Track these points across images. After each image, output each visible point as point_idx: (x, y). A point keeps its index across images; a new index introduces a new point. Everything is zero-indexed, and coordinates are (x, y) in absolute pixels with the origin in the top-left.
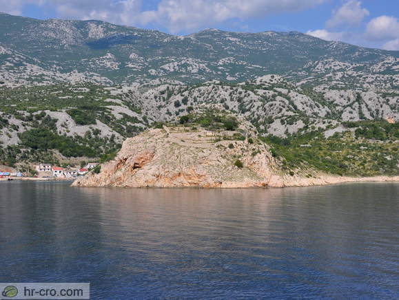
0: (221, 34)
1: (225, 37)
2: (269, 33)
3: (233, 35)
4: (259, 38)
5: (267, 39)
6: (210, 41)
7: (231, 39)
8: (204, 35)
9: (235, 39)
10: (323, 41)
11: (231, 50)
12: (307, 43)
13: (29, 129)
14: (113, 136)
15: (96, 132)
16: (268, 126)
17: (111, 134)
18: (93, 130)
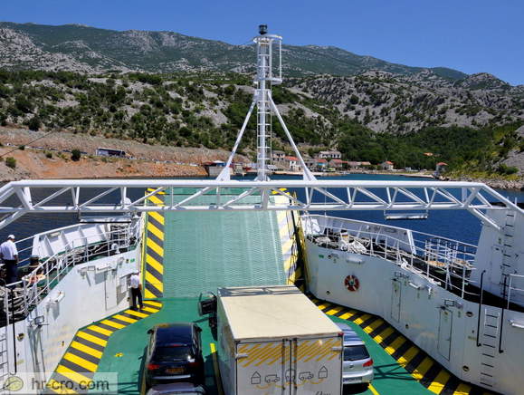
13: (228, 104)
14: (319, 118)
15: (300, 113)
16: (442, 116)
17: (316, 115)
18: (294, 109)
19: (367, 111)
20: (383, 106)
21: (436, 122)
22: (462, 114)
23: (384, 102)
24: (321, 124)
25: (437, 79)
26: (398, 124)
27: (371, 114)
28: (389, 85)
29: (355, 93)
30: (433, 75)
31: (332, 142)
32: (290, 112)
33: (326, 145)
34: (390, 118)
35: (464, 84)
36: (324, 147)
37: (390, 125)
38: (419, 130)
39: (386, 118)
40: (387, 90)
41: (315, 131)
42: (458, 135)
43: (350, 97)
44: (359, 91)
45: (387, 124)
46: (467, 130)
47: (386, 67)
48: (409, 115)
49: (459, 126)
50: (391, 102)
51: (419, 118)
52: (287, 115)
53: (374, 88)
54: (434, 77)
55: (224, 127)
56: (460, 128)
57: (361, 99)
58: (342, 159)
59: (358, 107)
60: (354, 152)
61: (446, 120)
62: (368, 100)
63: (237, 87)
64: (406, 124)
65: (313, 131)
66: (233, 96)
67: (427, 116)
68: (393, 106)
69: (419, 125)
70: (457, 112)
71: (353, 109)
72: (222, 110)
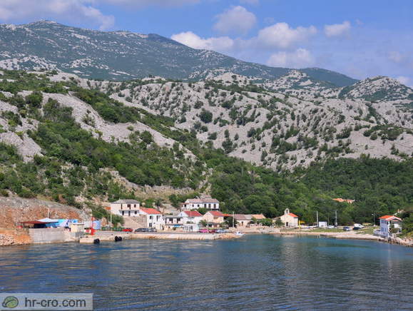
0: (62, 28)
1: (70, 33)
2: (124, 34)
3: (79, 31)
4: (113, 39)
5: (123, 40)
6: (52, 36)
7: (78, 36)
8: (38, 27)
9: (82, 37)
10: (191, 49)
11: (82, 51)
12: (174, 50)
13: (36, 123)
14: (176, 146)
15: (148, 138)
16: (345, 141)
17: (171, 142)
18: (137, 133)
19: (227, 134)
20: (249, 126)
21: (336, 150)
22: (373, 138)
23: (252, 119)
24: (180, 155)
25: (312, 85)
26: (278, 152)
27: (232, 137)
28: (255, 95)
29: (207, 107)
30: (305, 79)
31: (201, 184)
32: (132, 137)
33: (194, 188)
34: (264, 145)
35: (354, 93)
36: (192, 191)
37: (264, 154)
38: (312, 164)
39: (258, 144)
40: (254, 103)
41: (174, 167)
42: (373, 169)
43: (199, 111)
44: (212, 104)
45: (260, 154)
46: (385, 162)
47: (235, 67)
48: (292, 140)
49: (372, 157)
50: (263, 120)
51: (310, 144)
52: (128, 141)
53: (234, 99)
54: (309, 82)
55: (38, 161)
56: (375, 160)
57: (215, 116)
58: (221, 209)
59: (212, 128)
60: (236, 200)
61: (351, 147)
62: (227, 117)
63: (46, 96)
64: (290, 154)
65: (171, 167)
66: (41, 110)
67: (321, 143)
68: (267, 126)
69: (310, 155)
70: (366, 134)
71: (205, 130)
72: (29, 132)
